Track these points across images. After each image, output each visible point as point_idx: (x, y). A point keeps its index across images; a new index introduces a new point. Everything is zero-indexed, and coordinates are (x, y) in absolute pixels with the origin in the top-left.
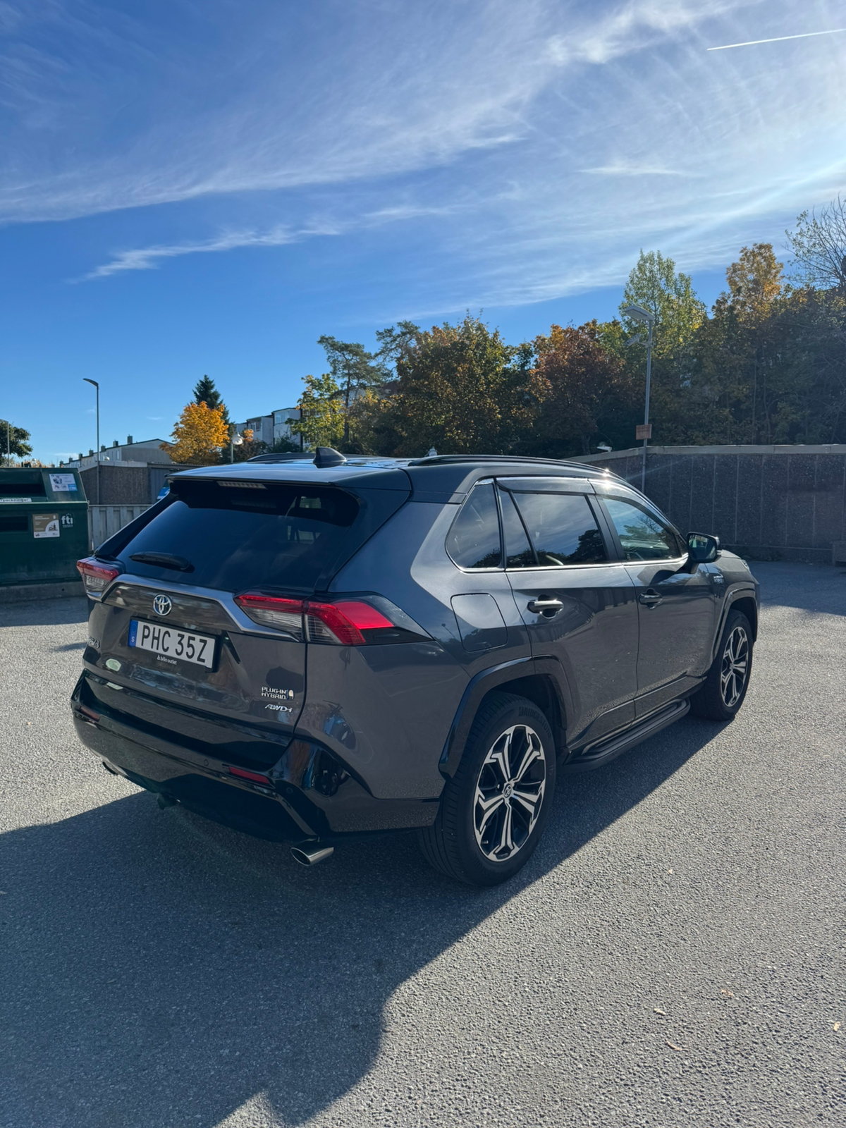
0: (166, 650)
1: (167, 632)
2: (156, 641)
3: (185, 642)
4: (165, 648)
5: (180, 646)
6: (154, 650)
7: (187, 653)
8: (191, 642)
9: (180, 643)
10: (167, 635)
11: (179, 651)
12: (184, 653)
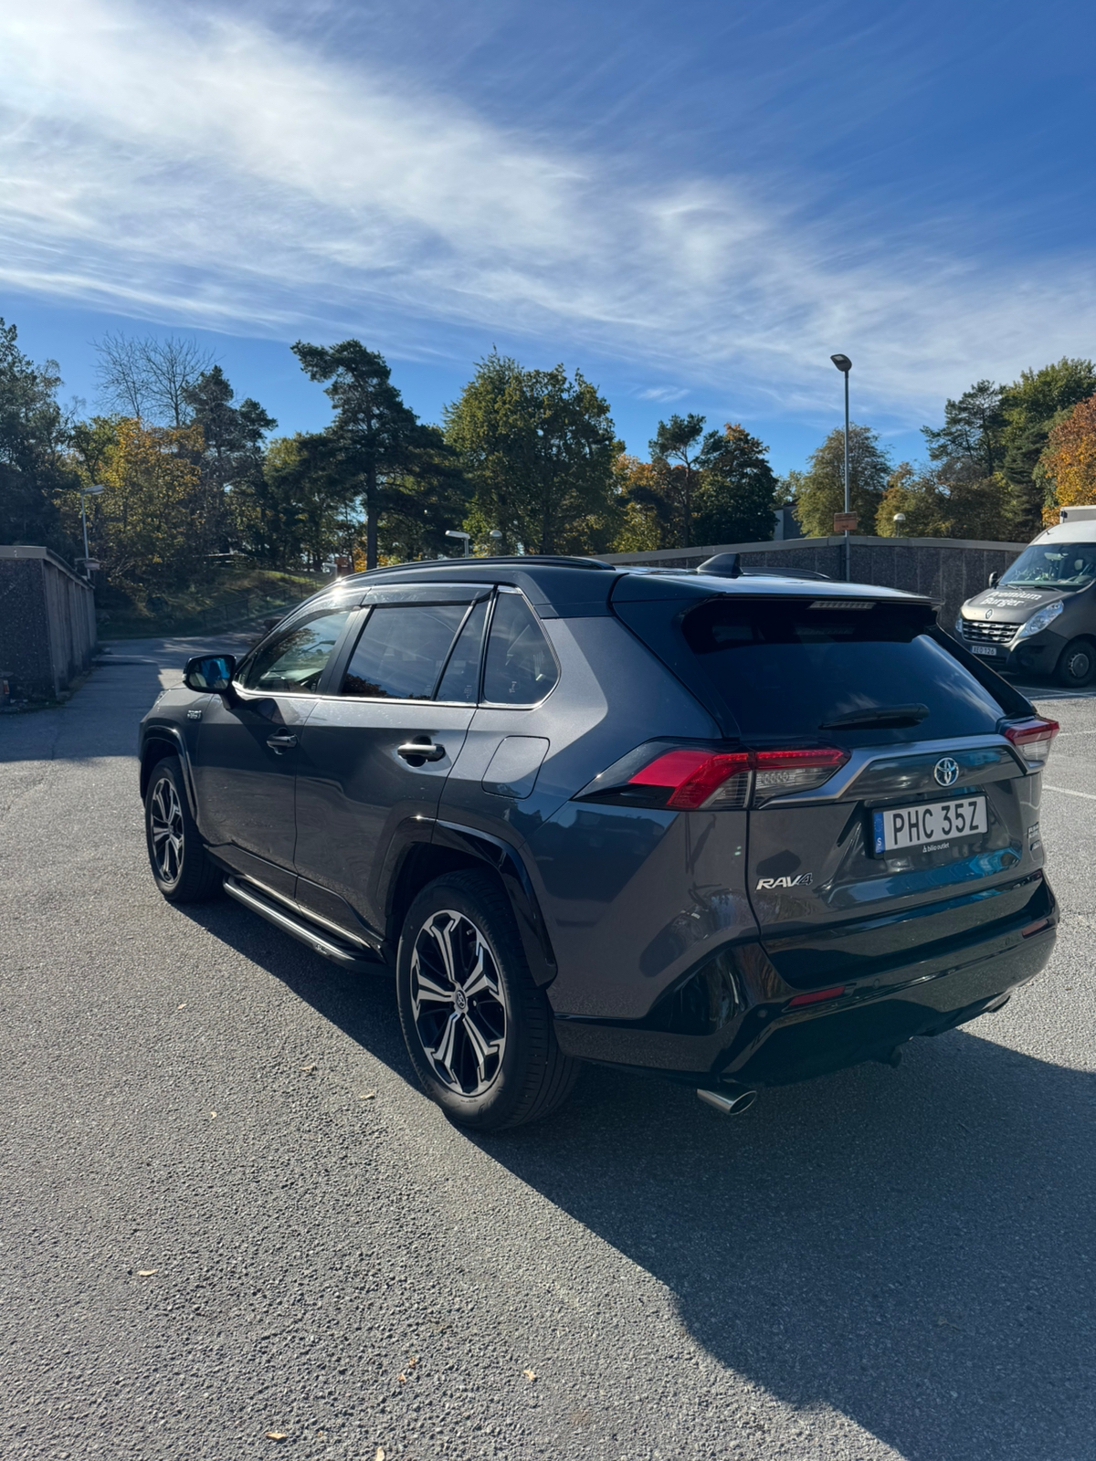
0: (929, 836)
1: (928, 811)
2: (914, 830)
3: (952, 814)
4: (929, 832)
5: (947, 822)
6: (915, 842)
7: (957, 827)
8: (960, 811)
9: (946, 818)
10: (928, 815)
11: (947, 829)
12: (954, 828)
